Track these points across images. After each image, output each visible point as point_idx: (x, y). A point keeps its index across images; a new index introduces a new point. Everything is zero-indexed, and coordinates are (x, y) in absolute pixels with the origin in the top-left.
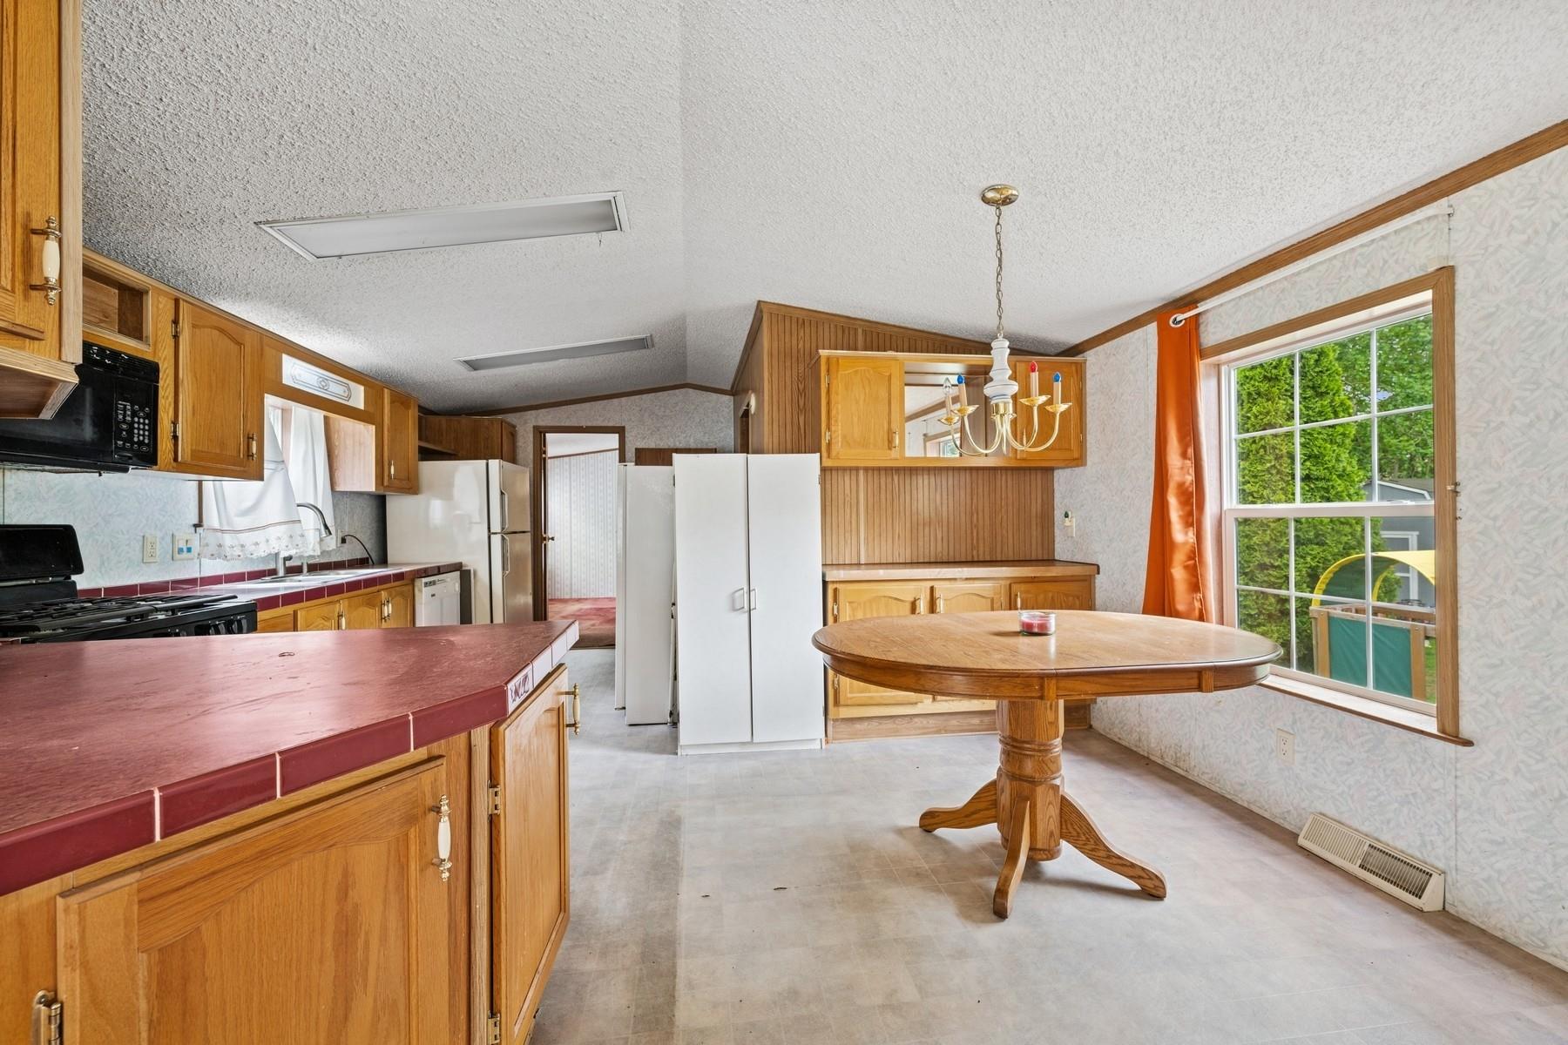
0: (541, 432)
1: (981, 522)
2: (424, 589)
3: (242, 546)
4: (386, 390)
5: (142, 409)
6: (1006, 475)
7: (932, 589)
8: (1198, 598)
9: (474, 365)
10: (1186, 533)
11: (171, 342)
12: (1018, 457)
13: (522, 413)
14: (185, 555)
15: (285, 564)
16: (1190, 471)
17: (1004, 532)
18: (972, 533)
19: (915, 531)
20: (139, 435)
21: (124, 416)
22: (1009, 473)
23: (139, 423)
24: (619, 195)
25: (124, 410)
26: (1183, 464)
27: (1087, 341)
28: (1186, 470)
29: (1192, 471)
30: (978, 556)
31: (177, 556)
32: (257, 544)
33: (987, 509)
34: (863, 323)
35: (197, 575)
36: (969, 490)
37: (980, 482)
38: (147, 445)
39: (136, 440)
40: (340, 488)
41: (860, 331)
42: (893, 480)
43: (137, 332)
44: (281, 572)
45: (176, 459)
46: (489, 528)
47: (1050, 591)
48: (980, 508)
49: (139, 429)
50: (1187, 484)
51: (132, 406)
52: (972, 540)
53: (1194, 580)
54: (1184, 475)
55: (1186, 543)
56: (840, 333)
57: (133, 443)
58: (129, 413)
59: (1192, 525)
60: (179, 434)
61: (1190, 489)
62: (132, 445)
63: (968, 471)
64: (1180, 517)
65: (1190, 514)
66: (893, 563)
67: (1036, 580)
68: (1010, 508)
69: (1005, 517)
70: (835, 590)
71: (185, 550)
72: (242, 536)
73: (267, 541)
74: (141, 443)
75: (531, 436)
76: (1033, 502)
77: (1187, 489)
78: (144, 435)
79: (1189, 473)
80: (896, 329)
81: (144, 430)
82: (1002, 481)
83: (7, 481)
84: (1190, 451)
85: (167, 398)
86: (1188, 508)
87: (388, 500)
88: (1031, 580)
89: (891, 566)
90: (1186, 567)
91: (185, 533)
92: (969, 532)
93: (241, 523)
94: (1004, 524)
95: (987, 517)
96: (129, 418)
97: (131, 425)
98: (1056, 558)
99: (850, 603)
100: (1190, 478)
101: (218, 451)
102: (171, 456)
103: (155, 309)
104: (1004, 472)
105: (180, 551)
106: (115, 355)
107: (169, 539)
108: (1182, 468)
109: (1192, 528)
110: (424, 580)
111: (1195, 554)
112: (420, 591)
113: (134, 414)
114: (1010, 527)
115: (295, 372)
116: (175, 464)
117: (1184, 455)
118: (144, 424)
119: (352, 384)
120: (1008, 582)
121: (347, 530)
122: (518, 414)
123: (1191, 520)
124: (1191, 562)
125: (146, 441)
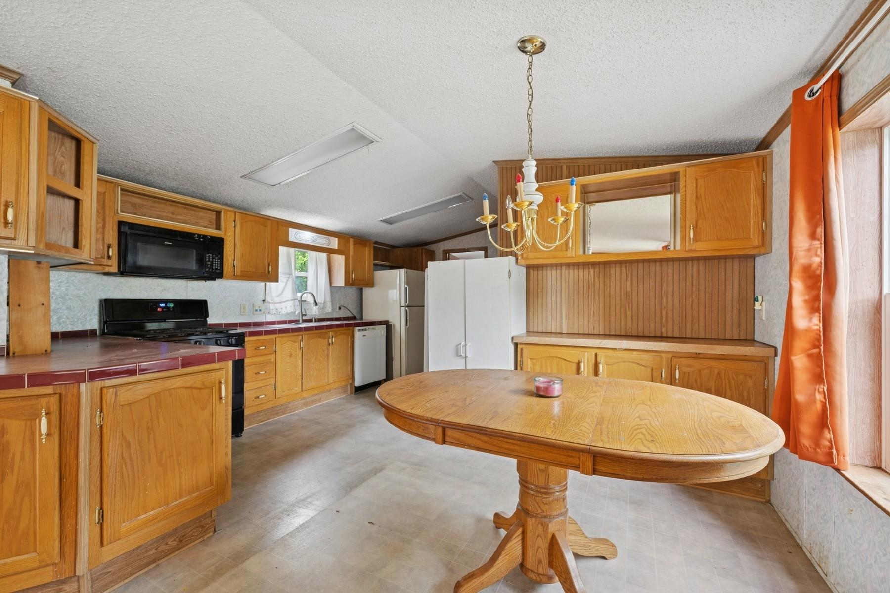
0: (446, 253)
1: (670, 305)
2: (357, 332)
3: (277, 309)
4: (351, 239)
5: (216, 256)
6: (698, 264)
7: (596, 355)
8: (821, 390)
9: (389, 222)
10: (811, 319)
11: (233, 229)
12: (687, 249)
13: (438, 243)
14: (258, 312)
15: (302, 318)
16: (819, 252)
17: (695, 313)
18: (661, 313)
19: (607, 310)
20: (215, 266)
21: (209, 259)
22: (701, 263)
23: (215, 262)
24: (354, 124)
25: (209, 257)
26: (811, 245)
27: (769, 133)
28: (813, 252)
29: (821, 252)
30: (667, 332)
31: (255, 313)
32: (282, 309)
33: (676, 293)
34: (566, 161)
35: (264, 320)
36: (658, 279)
37: (670, 271)
38: (219, 270)
39: (214, 268)
40: (335, 284)
41: (564, 167)
42: (589, 272)
43: (218, 227)
44: (301, 322)
45: (234, 275)
46: (400, 304)
47: (717, 368)
48: (670, 293)
49: (215, 264)
50: (815, 266)
51: (212, 256)
52: (661, 319)
53: (819, 370)
54: (811, 257)
55: (808, 330)
56: (550, 171)
57: (213, 269)
58: (211, 258)
59: (818, 310)
60: (235, 265)
61: (818, 272)
62: (212, 270)
63: (658, 264)
64: (806, 302)
65: (817, 298)
66: (589, 334)
67: (701, 356)
68: (702, 292)
69: (696, 302)
70: (522, 349)
71: (258, 310)
72: (277, 305)
73: (286, 308)
74: (216, 269)
75: (441, 254)
76: (729, 287)
77: (814, 272)
78: (217, 266)
79: (817, 255)
80: (592, 160)
81: (218, 264)
82: (692, 269)
83: (189, 285)
84: (820, 231)
85: (231, 251)
86: (814, 292)
87: (364, 289)
88: (695, 356)
89: (587, 336)
90: (810, 356)
91: (259, 303)
92: (658, 312)
93: (277, 300)
94: (695, 306)
95: (677, 301)
96: (211, 260)
97: (212, 262)
98: (755, 339)
99: (530, 359)
100: (818, 260)
101: (254, 271)
102: (233, 274)
103: (226, 217)
104: (695, 262)
105: (256, 310)
106: (205, 237)
107: (252, 306)
108: (809, 250)
109: (817, 314)
110: (358, 328)
111: (819, 341)
112: (356, 333)
113: (213, 259)
114: (702, 309)
115: (295, 235)
116: (234, 277)
117: (813, 236)
118: (218, 262)
119: (331, 238)
120: (670, 356)
121: (342, 304)
122: (436, 245)
123: (816, 306)
124: (815, 351)
125: (219, 268)
